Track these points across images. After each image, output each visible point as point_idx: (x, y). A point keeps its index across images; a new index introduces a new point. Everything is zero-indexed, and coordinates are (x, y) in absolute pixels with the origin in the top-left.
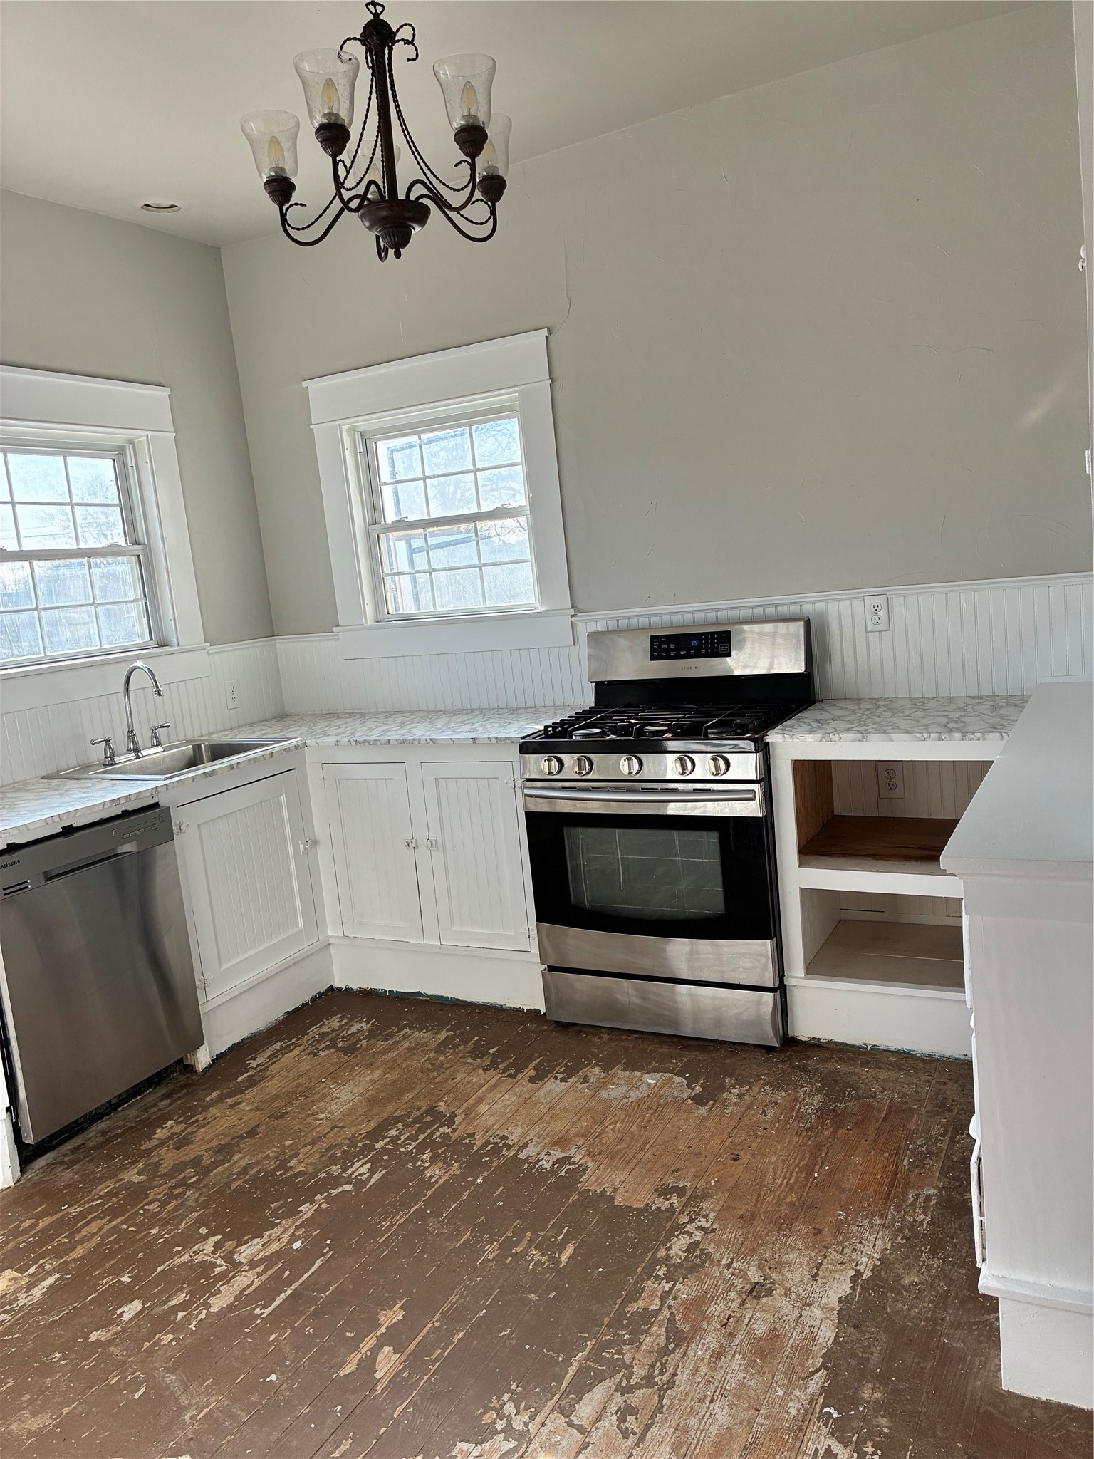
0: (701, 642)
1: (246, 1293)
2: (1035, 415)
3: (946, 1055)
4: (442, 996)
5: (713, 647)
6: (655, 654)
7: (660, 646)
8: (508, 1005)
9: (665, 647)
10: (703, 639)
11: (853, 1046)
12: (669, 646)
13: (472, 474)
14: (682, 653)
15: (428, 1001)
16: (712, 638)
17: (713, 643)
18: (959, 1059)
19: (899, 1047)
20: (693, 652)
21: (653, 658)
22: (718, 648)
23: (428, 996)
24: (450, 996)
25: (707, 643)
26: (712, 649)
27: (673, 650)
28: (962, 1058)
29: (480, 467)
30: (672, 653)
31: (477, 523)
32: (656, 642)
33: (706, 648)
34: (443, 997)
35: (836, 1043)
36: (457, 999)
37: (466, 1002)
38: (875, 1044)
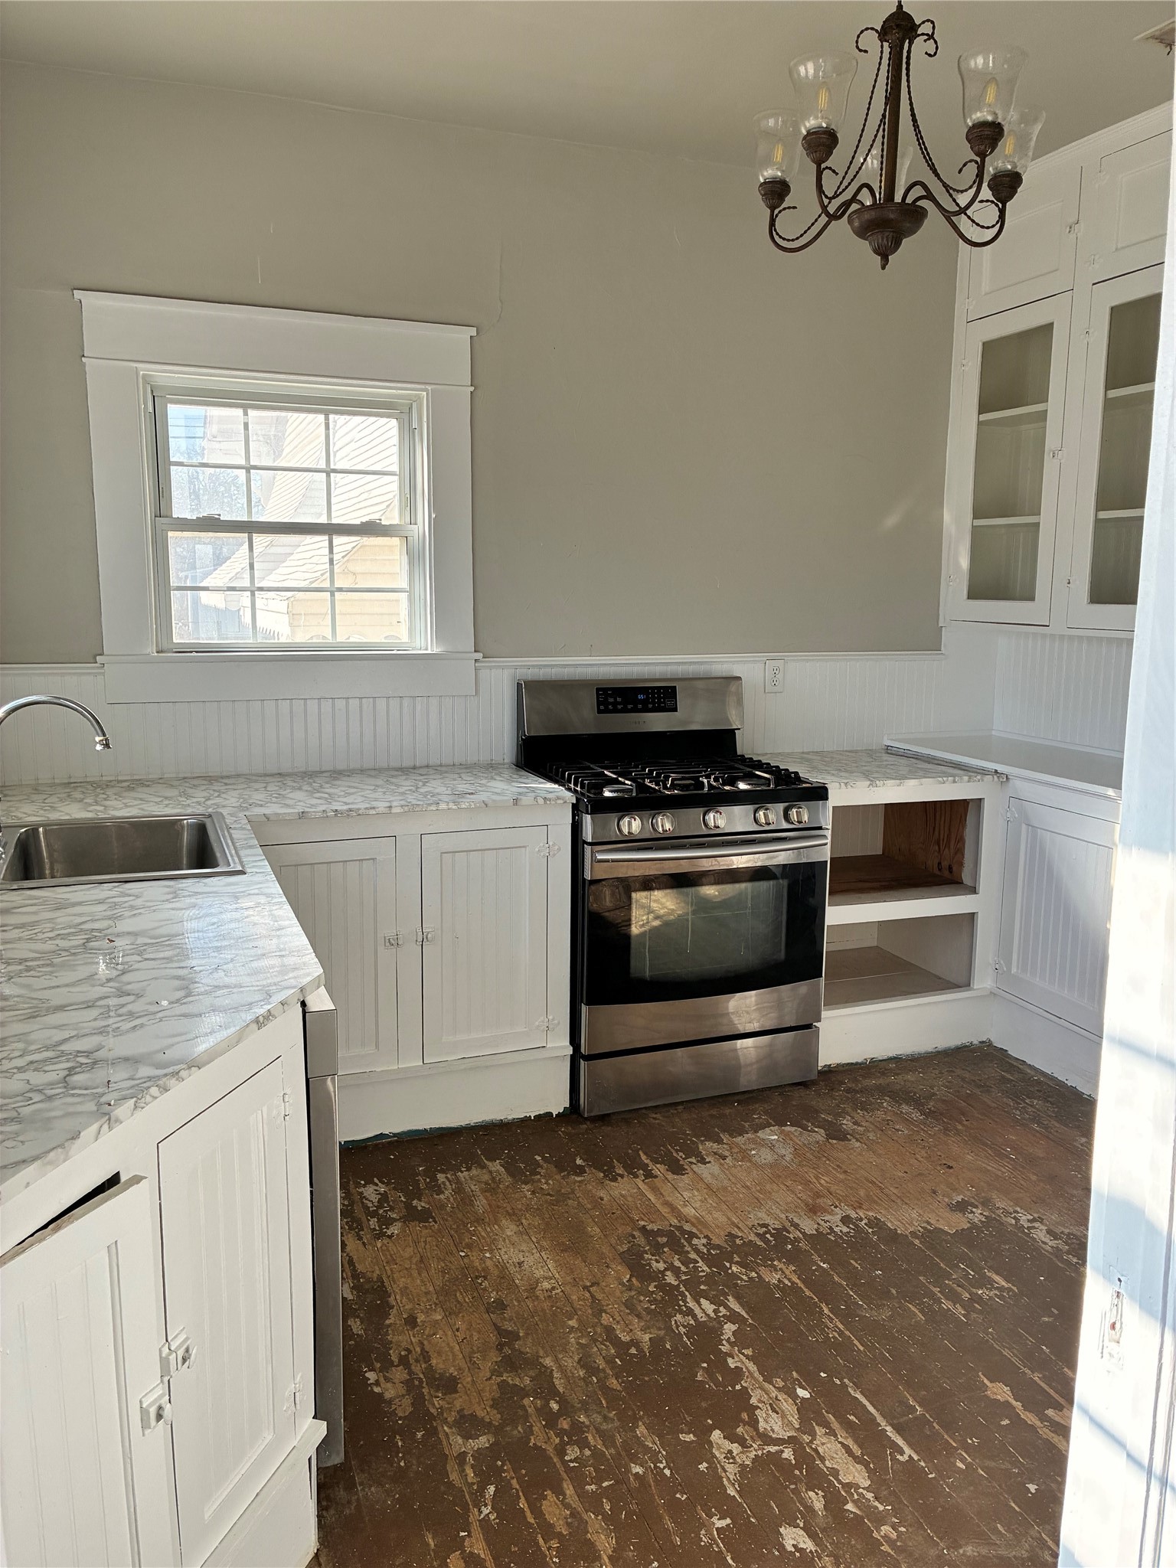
0: (647, 696)
1: (858, 1453)
2: (891, 521)
3: (923, 1051)
4: (416, 1131)
5: (659, 702)
6: (602, 707)
7: (606, 699)
8: (510, 1118)
9: (611, 700)
10: (650, 693)
11: (857, 1063)
12: (615, 699)
13: (325, 474)
14: (630, 707)
15: (396, 1141)
16: (659, 693)
17: (659, 698)
18: (932, 1052)
19: (891, 1055)
20: (640, 706)
21: (600, 711)
22: (664, 702)
23: (395, 1135)
24: (427, 1127)
25: (653, 698)
26: (659, 705)
27: (620, 703)
28: (934, 1051)
29: (338, 467)
30: (619, 707)
31: (334, 537)
32: (601, 694)
33: (653, 703)
34: (419, 1130)
35: (843, 1065)
36: (439, 1128)
37: (451, 1128)
38: (873, 1057)
